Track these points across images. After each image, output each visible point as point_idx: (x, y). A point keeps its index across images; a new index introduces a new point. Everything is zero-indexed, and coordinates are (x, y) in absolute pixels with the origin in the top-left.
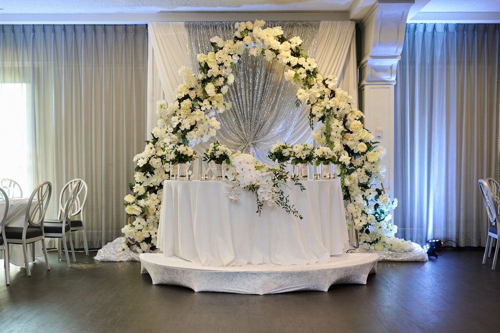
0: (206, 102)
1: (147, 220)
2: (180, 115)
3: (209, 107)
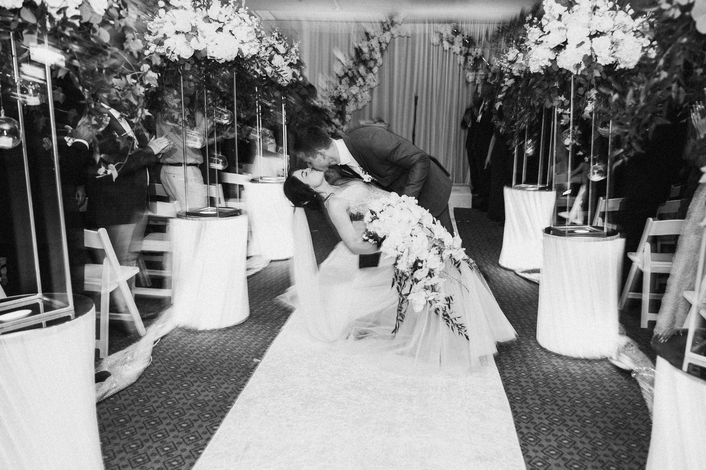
0: (360, 79)
2: (341, 89)
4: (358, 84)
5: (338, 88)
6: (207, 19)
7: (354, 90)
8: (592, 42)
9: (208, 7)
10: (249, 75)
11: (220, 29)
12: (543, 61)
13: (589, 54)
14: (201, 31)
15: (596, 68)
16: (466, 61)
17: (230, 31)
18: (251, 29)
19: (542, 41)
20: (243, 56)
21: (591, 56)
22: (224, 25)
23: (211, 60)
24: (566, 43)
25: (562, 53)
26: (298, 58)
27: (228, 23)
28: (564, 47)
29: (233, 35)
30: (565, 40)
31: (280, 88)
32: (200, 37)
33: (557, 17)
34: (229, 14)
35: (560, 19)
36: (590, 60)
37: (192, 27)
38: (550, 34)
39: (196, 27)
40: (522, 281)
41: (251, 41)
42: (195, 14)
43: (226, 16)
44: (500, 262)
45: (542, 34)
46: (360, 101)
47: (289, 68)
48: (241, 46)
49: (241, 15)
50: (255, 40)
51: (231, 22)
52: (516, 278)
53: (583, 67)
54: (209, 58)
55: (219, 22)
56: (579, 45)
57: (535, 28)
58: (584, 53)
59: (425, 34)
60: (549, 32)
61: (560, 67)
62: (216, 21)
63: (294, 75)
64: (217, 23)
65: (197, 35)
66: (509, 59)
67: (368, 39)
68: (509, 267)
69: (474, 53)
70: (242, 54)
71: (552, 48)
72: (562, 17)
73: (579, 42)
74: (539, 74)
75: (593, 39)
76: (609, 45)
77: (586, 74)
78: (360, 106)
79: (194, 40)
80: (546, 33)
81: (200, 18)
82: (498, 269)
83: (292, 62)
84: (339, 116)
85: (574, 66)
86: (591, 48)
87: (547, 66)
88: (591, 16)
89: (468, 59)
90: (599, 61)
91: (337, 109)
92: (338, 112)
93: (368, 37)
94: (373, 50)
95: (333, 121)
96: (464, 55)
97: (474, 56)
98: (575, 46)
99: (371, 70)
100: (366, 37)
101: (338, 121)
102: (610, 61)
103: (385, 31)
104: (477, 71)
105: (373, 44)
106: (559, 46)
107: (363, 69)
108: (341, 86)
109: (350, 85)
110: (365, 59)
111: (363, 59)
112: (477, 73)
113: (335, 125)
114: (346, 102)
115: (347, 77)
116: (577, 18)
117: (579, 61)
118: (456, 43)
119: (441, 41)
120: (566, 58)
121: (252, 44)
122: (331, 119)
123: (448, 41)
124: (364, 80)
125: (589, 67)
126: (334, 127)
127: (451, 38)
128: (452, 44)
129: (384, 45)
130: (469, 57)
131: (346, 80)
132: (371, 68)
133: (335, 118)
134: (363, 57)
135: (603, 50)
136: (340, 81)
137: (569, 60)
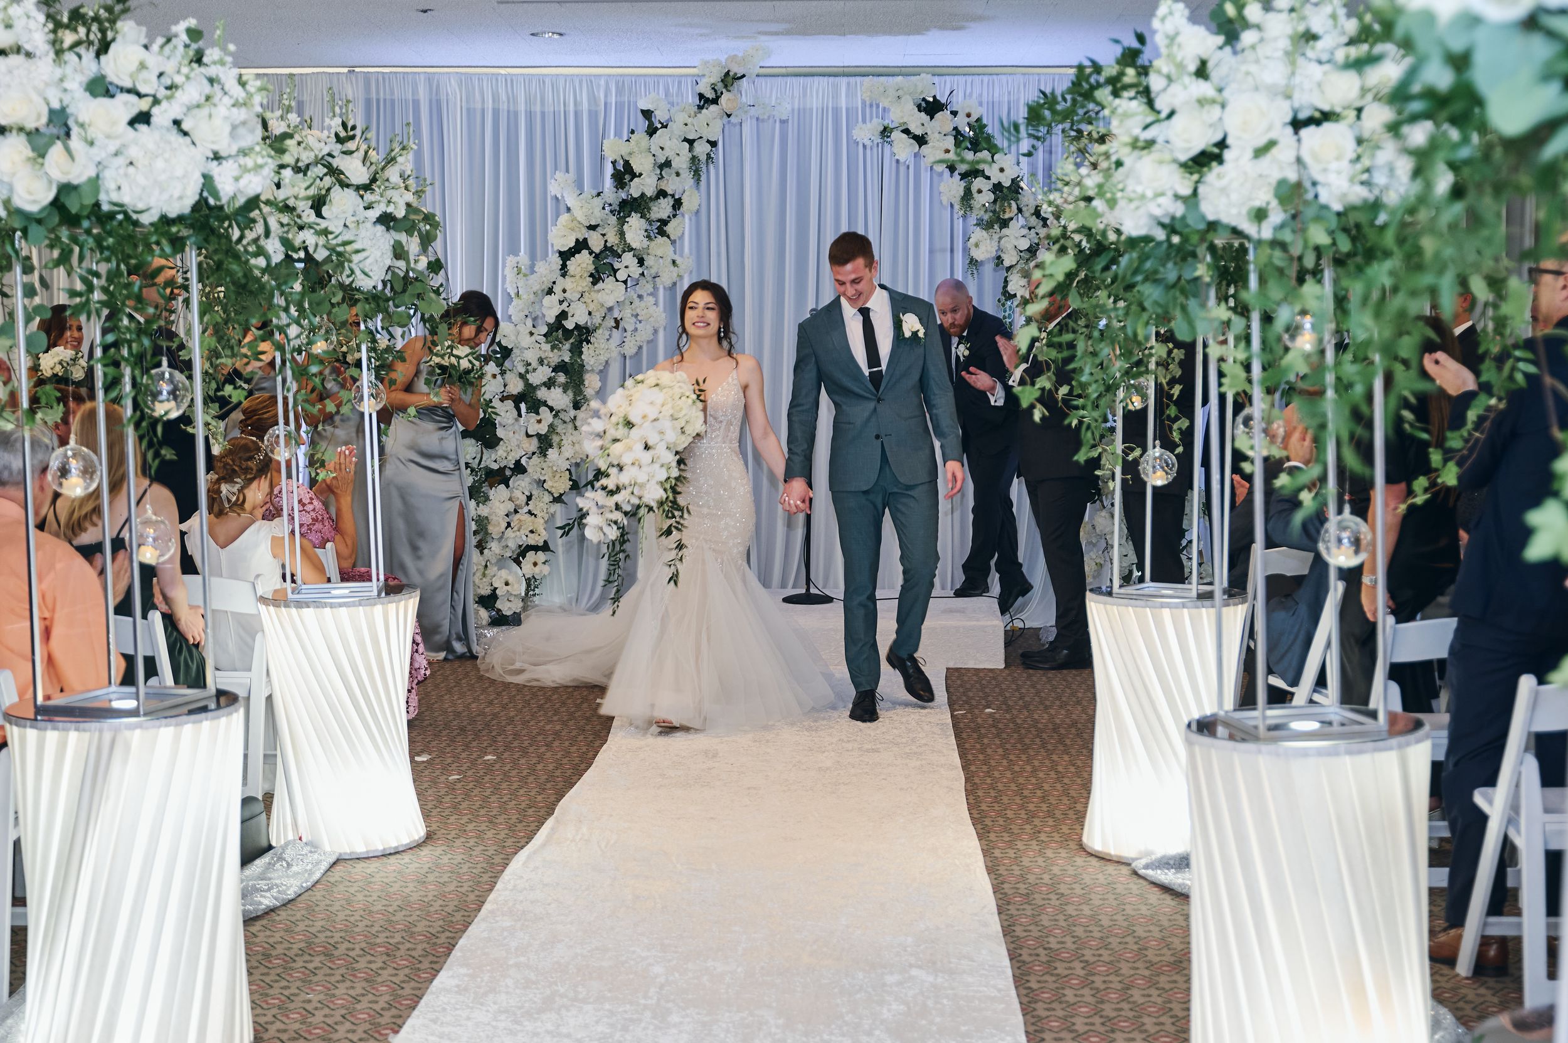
0: (628, 258)
1: (486, 551)
2: (564, 291)
3: (636, 271)
4: (621, 276)
5: (557, 289)
6: (100, 87)
7: (610, 292)
8: (1299, 140)
9: (104, 48)
10: (236, 256)
11: (143, 118)
12: (1161, 200)
13: (1292, 176)
14: (82, 126)
15: (1318, 219)
16: (967, 196)
17: (177, 123)
18: (241, 114)
19: (1153, 141)
20: (217, 197)
21: (1299, 185)
22: (156, 101)
23: (111, 216)
24: (1222, 144)
25: (1214, 175)
26: (409, 197)
27: (168, 98)
28: (1219, 159)
29: (185, 134)
30: (1218, 137)
31: (350, 294)
32: (75, 143)
33: (1192, 67)
34: (170, 67)
35: (1202, 72)
36: (1296, 195)
37: (52, 112)
38: (1175, 118)
39: (63, 110)
40: (1154, 895)
41: (244, 152)
42: (58, 72)
43: (161, 75)
44: (1087, 839)
45: (1150, 119)
46: (630, 328)
47: (380, 228)
48: (214, 168)
49: (212, 71)
50: (257, 148)
51: (178, 94)
52: (1135, 886)
53: (1277, 216)
54: (105, 207)
55: (140, 95)
56: (1261, 152)
57: (1131, 99)
58: (1276, 175)
59: (836, 111)
60: (1172, 114)
61: (1211, 217)
62: (129, 91)
63: (399, 252)
64: (133, 98)
65: (68, 135)
67: (652, 131)
68: (1113, 851)
69: (992, 171)
70: (215, 194)
71: (1183, 159)
72: (1210, 65)
73: (1262, 141)
74: (1147, 239)
75: (1305, 132)
76: (1350, 148)
77: (1287, 236)
79: (56, 151)
80: (1163, 115)
81: (76, 84)
82: (1080, 860)
83: (390, 209)
84: (562, 378)
85: (1249, 213)
86: (1299, 160)
87: (1173, 217)
88: (1293, 63)
89: (974, 189)
90: (1324, 198)
91: (555, 358)
92: (560, 367)
93: (651, 124)
94: (667, 164)
95: (542, 394)
96: (964, 176)
97: (994, 180)
98: (1249, 153)
99: (661, 228)
100: (643, 124)
101: (557, 397)
102: (1358, 194)
103: (705, 101)
104: (1005, 224)
105: (667, 145)
106: (1203, 153)
107: (635, 228)
108: (568, 283)
109: (596, 278)
110: (643, 195)
111: (636, 195)
112: (1005, 231)
113: (551, 409)
114: (583, 334)
115: (585, 252)
116: (1253, 68)
117: (1264, 197)
118: (933, 138)
119: (886, 132)
120: (1224, 191)
121: (249, 162)
122: (535, 388)
123: (907, 131)
124: (641, 262)
125: (1294, 217)
126: (545, 414)
127: (917, 121)
128: (921, 140)
129: (701, 149)
130: (978, 183)
131: (582, 262)
132: (664, 222)
133: (549, 384)
134: (635, 189)
135: (1334, 166)
136: (564, 266)
137: (1234, 197)
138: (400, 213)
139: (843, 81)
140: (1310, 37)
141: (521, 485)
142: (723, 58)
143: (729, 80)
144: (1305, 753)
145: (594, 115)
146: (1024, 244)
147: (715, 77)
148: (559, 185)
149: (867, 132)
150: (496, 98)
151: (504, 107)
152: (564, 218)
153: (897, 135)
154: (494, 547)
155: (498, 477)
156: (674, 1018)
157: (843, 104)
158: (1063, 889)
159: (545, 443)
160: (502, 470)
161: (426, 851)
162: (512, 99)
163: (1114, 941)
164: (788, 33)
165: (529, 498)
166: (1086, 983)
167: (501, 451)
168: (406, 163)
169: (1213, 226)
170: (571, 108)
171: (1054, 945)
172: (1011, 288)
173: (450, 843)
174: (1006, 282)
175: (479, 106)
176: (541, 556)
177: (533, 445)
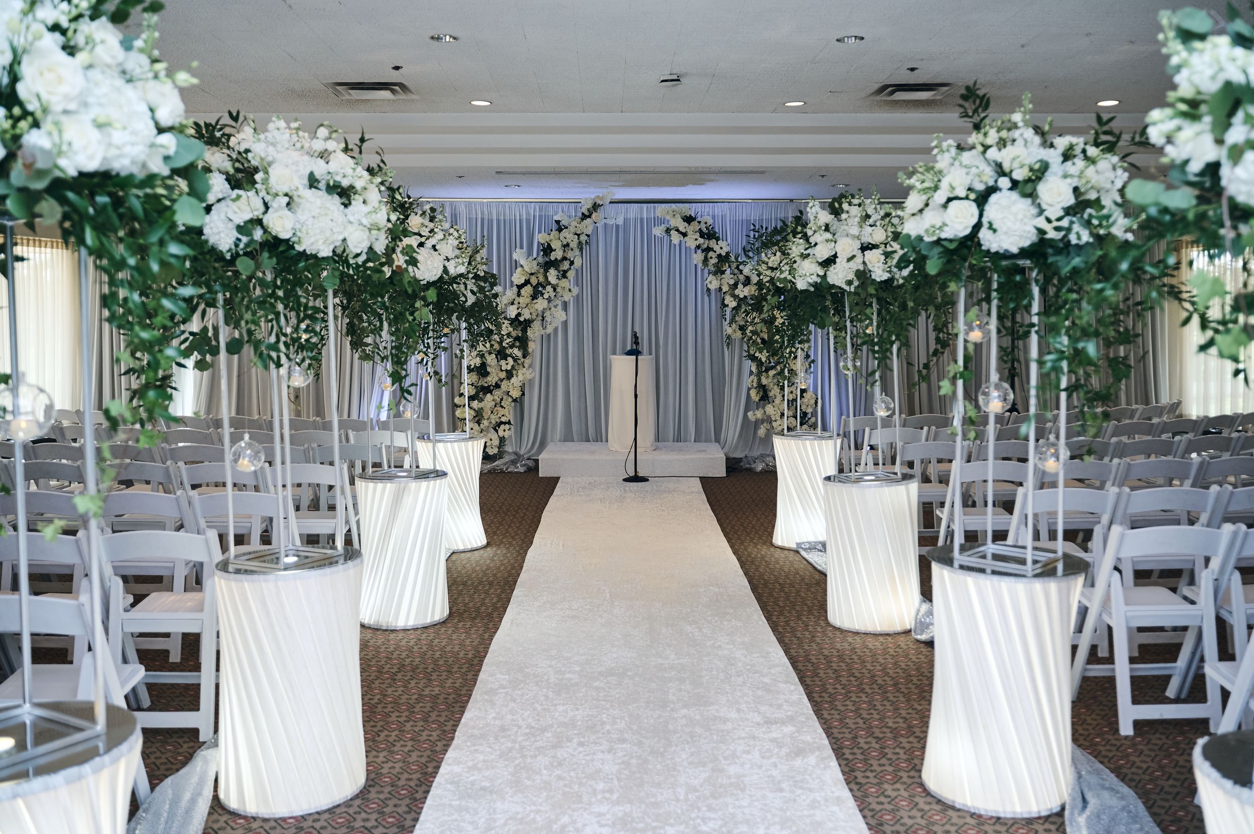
4: (546, 296)
5: (516, 302)
7: (541, 304)
8: (864, 255)
11: (422, 244)
12: (812, 276)
13: (861, 268)
15: (871, 285)
16: (706, 261)
17: (434, 246)
18: (457, 242)
19: (809, 255)
21: (864, 271)
22: (427, 238)
24: (835, 256)
25: (832, 268)
27: (431, 237)
28: (834, 262)
29: (437, 251)
30: (833, 253)
33: (823, 227)
35: (827, 229)
36: (863, 275)
38: (817, 246)
41: (457, 257)
44: (774, 541)
45: (808, 246)
46: (549, 320)
48: (447, 264)
51: (435, 235)
53: (856, 283)
55: (421, 235)
56: (849, 259)
57: (800, 238)
58: (855, 268)
59: (642, 219)
60: (816, 244)
61: (831, 283)
66: (770, 265)
67: (560, 230)
68: (785, 545)
69: (717, 249)
70: (447, 273)
71: (820, 261)
72: (830, 226)
73: (850, 256)
74: (806, 291)
75: (866, 252)
76: (882, 258)
77: (860, 290)
78: (550, 330)
80: (812, 245)
82: (772, 549)
84: (517, 344)
85: (846, 282)
86: (864, 263)
87: (816, 283)
88: (861, 227)
89: (709, 256)
90: (873, 277)
91: (514, 334)
92: (517, 338)
93: (560, 226)
94: (568, 245)
95: (509, 351)
96: (703, 251)
97: (718, 253)
98: (845, 260)
99: (564, 275)
100: (555, 227)
101: (517, 352)
102: (886, 276)
103: (584, 217)
104: (723, 272)
105: (568, 236)
106: (828, 259)
107: (552, 275)
108: (521, 300)
109: (534, 297)
110: (556, 259)
111: (553, 259)
112: (723, 276)
113: (513, 358)
114: (528, 323)
115: (529, 286)
116: (846, 227)
117: (851, 276)
118: (690, 233)
119: (668, 231)
120: (836, 273)
121: (460, 261)
122: (505, 348)
123: (678, 230)
124: (555, 290)
125: (862, 283)
126: (510, 360)
127: (682, 226)
128: (685, 235)
129: (583, 238)
130: (711, 254)
131: (527, 291)
132: (565, 272)
133: (512, 347)
134: (553, 256)
135: (877, 265)
136: (519, 292)
137: (840, 276)
138: (482, 274)
139: (645, 205)
140: (868, 216)
141: (497, 393)
142: (593, 196)
143: (596, 207)
144: (870, 487)
145: (528, 221)
146: (732, 282)
147: (589, 206)
148: (519, 255)
149: (658, 231)
150: (482, 213)
151: (486, 217)
152: (519, 269)
153: (673, 232)
154: (485, 423)
155: (487, 390)
156: (616, 603)
157: (645, 216)
158: (767, 559)
159: (510, 375)
160: (489, 386)
161: (489, 549)
162: (490, 213)
163: (791, 577)
164: (623, 186)
165: (502, 400)
166: (782, 590)
167: (489, 379)
168: (484, 253)
169: (833, 286)
170: (518, 217)
171: (766, 578)
172: (726, 302)
173: (498, 546)
174: (724, 300)
175: (474, 216)
176: (507, 426)
177: (503, 375)
